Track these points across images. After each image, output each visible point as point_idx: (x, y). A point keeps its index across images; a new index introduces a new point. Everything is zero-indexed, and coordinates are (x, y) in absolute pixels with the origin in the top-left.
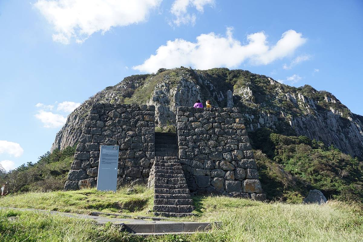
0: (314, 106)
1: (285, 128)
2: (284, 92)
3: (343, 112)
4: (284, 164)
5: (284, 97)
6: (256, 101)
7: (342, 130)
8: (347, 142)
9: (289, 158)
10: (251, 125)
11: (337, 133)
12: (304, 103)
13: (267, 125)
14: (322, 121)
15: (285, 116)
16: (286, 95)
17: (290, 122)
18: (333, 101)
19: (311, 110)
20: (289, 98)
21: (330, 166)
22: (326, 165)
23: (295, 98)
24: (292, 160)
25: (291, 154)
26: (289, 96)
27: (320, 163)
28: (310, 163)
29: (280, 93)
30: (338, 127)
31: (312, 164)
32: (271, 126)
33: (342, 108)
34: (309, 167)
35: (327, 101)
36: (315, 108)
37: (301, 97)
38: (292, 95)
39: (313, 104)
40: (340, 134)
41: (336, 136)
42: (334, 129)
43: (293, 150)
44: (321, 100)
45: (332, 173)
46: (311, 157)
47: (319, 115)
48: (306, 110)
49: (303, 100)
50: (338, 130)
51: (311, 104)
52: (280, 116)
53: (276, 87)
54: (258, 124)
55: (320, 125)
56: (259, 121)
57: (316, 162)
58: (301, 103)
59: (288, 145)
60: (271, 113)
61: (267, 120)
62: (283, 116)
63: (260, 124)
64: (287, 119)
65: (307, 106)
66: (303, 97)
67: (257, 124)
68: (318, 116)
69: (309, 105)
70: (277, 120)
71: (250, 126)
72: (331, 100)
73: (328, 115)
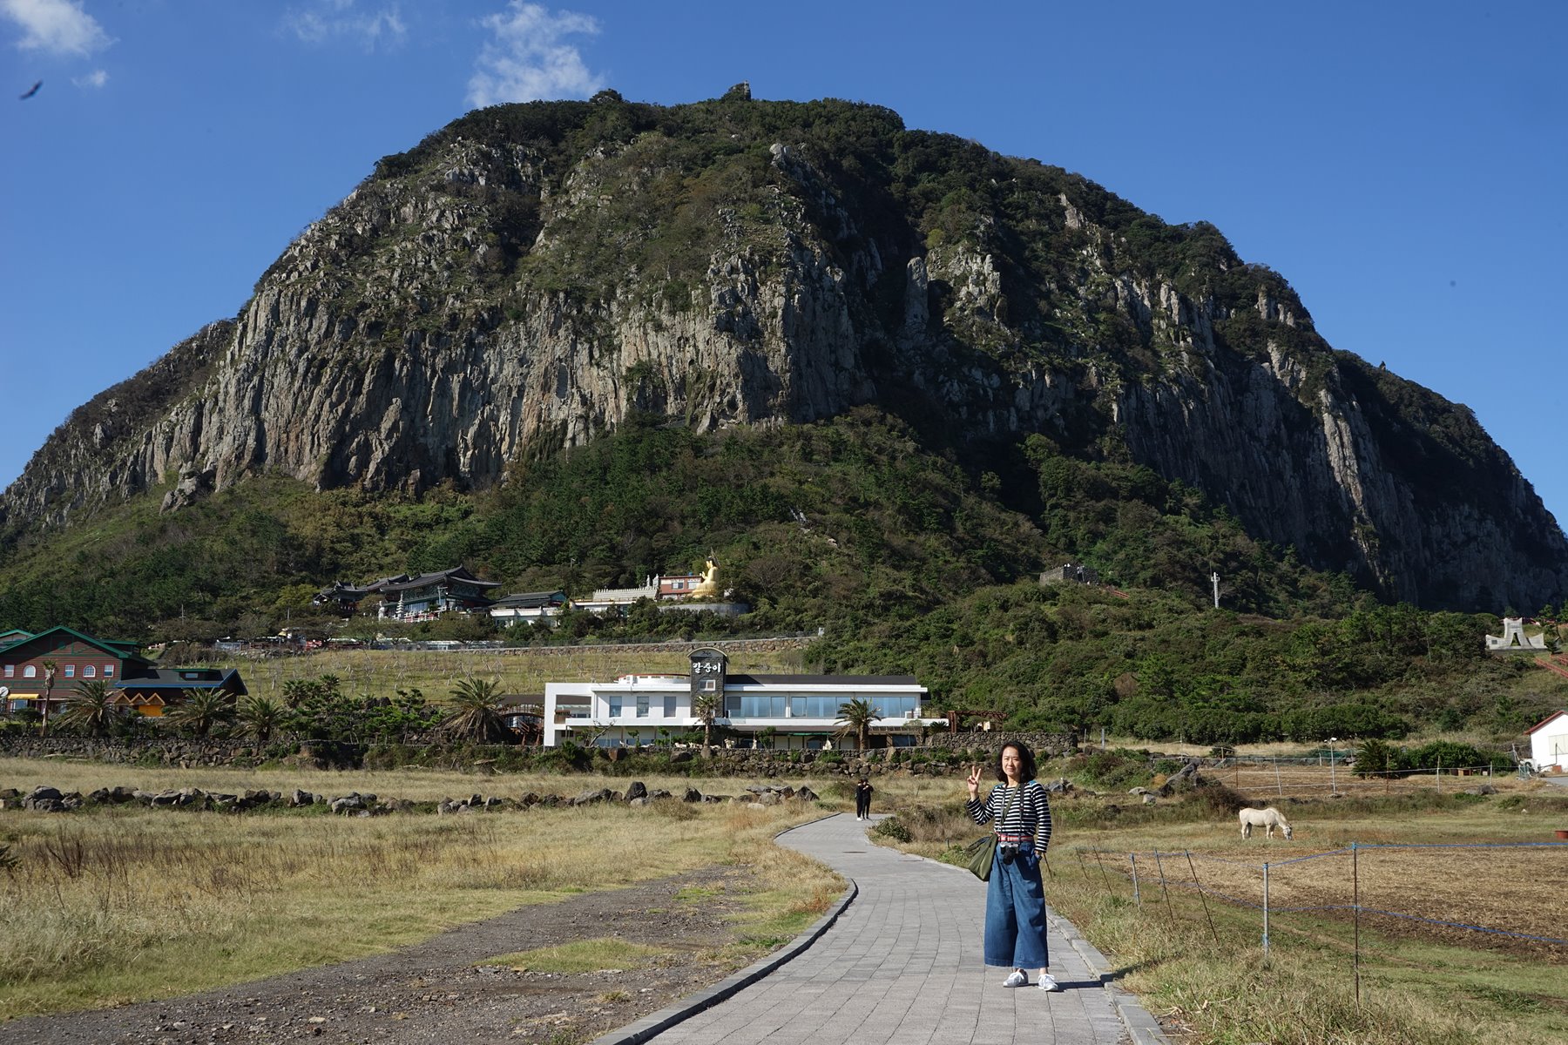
0: (1210, 339)
1: (1095, 426)
2: (1109, 269)
3: (1310, 366)
4: (1080, 556)
5: (1108, 291)
6: (1011, 317)
7: (1290, 437)
8: (1295, 483)
9: (1095, 536)
10: (991, 415)
11: (1268, 448)
12: (1174, 325)
13: (1040, 413)
14: (1223, 404)
15: (1100, 382)
16: (1119, 284)
17: (1115, 407)
18: (1285, 318)
19: (1195, 358)
20: (1125, 298)
21: (1195, 569)
22: (1184, 567)
23: (1146, 302)
24: (1100, 546)
25: (1102, 527)
26: (1126, 293)
27: (1173, 561)
28: (1148, 559)
29: (1096, 272)
30: (1278, 427)
31: (1152, 562)
32: (1051, 418)
33: (1307, 351)
34: (1144, 568)
35: (1264, 315)
36: (1211, 347)
37: (1168, 299)
38: (1139, 285)
39: (1208, 334)
40: (1277, 454)
41: (1263, 460)
42: (1263, 432)
43: (1108, 517)
44: (1243, 308)
45: (1196, 588)
46: (1152, 542)
47: (1219, 379)
48: (1179, 353)
49: (1175, 311)
50: (1274, 438)
51: (1198, 331)
52: (1086, 383)
53: (1083, 243)
54: (1013, 410)
55: (1213, 418)
56: (1014, 398)
57: (1161, 556)
58: (1163, 325)
59: (1098, 501)
60: (1055, 371)
61: (1041, 396)
62: (1094, 381)
63: (1018, 410)
64: (1107, 394)
65: (1184, 340)
66: (1174, 300)
67: (1009, 412)
68: (1216, 383)
69: (1193, 335)
70: (1071, 396)
71: (985, 416)
72: (1277, 312)
73: (1253, 375)
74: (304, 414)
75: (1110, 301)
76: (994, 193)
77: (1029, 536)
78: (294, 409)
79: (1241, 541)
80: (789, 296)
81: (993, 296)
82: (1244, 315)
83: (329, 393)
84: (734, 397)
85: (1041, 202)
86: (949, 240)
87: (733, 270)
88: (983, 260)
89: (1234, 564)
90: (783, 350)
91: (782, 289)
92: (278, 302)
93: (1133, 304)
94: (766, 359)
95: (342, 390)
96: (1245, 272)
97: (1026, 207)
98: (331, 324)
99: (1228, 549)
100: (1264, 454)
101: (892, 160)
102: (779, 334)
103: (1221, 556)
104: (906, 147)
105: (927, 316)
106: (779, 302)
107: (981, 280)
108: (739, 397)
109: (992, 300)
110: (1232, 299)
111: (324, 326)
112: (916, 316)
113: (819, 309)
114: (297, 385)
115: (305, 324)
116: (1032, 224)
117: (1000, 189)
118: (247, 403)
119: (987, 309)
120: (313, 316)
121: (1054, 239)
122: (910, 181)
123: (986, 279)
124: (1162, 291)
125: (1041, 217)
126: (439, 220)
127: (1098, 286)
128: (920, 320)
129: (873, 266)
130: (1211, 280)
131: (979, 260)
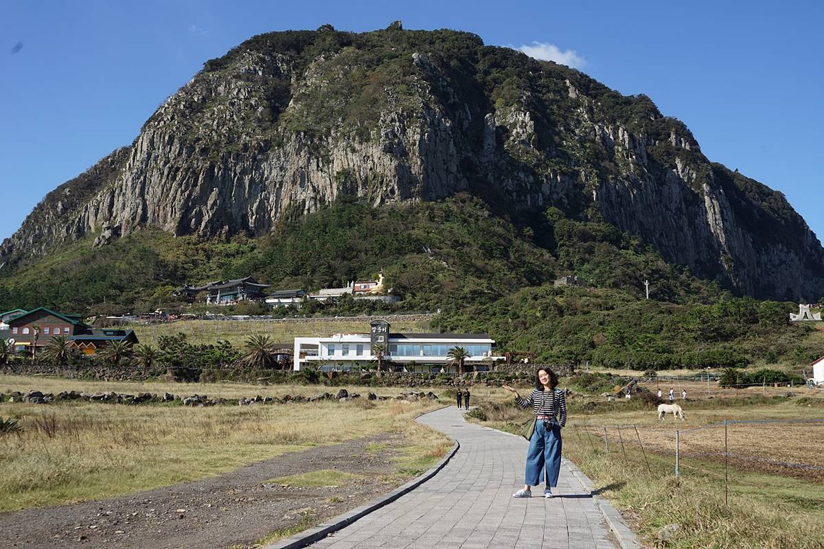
0: (645, 157)
1: (583, 203)
3: (698, 171)
4: (575, 271)
5: (591, 131)
6: (540, 145)
7: (687, 208)
8: (689, 233)
9: (583, 261)
10: (528, 196)
11: (676, 214)
12: (626, 150)
13: (555, 196)
14: (651, 190)
15: (586, 179)
16: (597, 127)
17: (594, 193)
18: (685, 145)
19: (637, 167)
20: (600, 135)
23: (611, 137)
24: (587, 266)
25: (587, 256)
26: (601, 132)
27: (624, 274)
28: (611, 273)
29: (585, 121)
30: (681, 203)
31: (614, 274)
32: (561, 199)
33: (697, 163)
34: (609, 278)
35: (674, 144)
36: (646, 161)
37: (623, 136)
38: (607, 128)
39: (644, 154)
40: (680, 218)
41: (673, 221)
42: (673, 206)
43: (590, 251)
44: (663, 140)
46: (614, 264)
47: (649, 178)
48: (628, 165)
49: (627, 142)
50: (679, 209)
51: (639, 152)
52: (579, 180)
53: (578, 106)
54: (540, 194)
55: (646, 198)
56: (541, 188)
57: (619, 271)
58: (620, 149)
59: (585, 242)
60: (563, 174)
61: (555, 187)
62: (583, 179)
63: (543, 194)
64: (590, 186)
65: (631, 157)
66: (626, 136)
67: (538, 195)
68: (648, 180)
69: (636, 154)
70: (571, 187)
71: (525, 198)
72: (681, 142)
73: (668, 176)
74: (168, 196)
75: (593, 137)
76: (531, 79)
77: (548, 261)
78: (162, 194)
79: (661, 263)
80: (422, 135)
81: (530, 134)
82: (663, 144)
83: (180, 185)
84: (393, 187)
85: (556, 84)
86: (507, 104)
87: (393, 120)
88: (525, 115)
89: (657, 276)
90: (419, 163)
91: (419, 130)
92: (153, 137)
93: (604, 138)
94: (410, 167)
95: (187, 183)
96: (664, 121)
97: (548, 87)
98: (181, 149)
99: (654, 268)
100: (674, 218)
101: (477, 62)
102: (417, 154)
103: (650, 272)
104: (484, 55)
105: (495, 144)
106: (417, 137)
107: (524, 125)
108: (396, 187)
109: (530, 136)
110: (657, 135)
111: (178, 150)
112: (489, 145)
113: (438, 141)
114: (163, 181)
115: (168, 149)
116: (551, 96)
117: (534, 77)
118: (137, 191)
119: (527, 141)
120: (172, 145)
121: (562, 104)
122: (487, 73)
123: (526, 125)
124: (620, 131)
125: (555, 92)
126: (237, 94)
127: (586, 129)
128: (491, 146)
129: (467, 118)
130: (646, 126)
131: (523, 115)
